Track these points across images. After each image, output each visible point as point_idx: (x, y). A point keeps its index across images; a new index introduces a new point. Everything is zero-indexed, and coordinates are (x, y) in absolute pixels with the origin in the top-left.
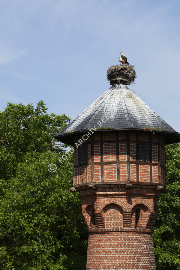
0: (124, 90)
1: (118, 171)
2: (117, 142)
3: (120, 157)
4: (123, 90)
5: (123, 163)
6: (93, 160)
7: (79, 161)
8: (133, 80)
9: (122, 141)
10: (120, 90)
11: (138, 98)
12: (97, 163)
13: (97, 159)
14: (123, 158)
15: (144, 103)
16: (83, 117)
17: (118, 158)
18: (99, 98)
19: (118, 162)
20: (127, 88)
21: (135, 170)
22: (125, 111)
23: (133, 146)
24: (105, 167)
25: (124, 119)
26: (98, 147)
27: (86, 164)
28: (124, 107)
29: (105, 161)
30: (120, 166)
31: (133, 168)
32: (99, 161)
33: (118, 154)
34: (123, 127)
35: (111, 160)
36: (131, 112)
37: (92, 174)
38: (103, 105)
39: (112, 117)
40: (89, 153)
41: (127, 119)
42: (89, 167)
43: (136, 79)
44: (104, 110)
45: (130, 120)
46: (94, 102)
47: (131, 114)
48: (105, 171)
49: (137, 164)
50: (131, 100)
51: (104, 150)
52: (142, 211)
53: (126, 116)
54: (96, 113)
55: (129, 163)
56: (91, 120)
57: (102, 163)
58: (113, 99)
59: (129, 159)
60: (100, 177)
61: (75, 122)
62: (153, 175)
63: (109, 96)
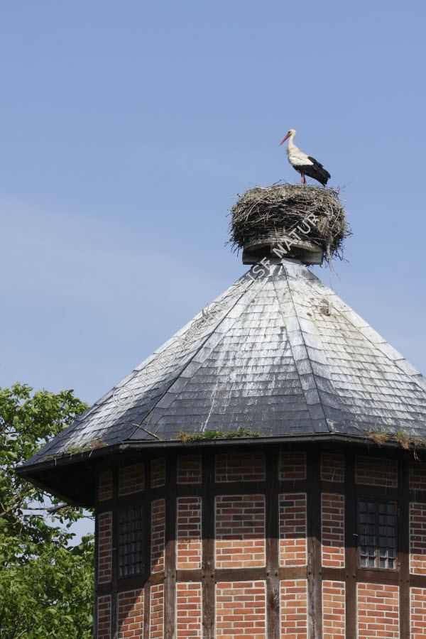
0: (300, 284)
1: (273, 605)
2: (271, 489)
3: (283, 545)
4: (294, 284)
5: (292, 573)
6: (171, 561)
7: (115, 565)
8: (336, 245)
9: (288, 487)
10: (282, 285)
11: (354, 317)
12: (187, 576)
13: (188, 554)
14: (293, 551)
16: (132, 390)
17: (272, 555)
18: (199, 316)
19: (271, 572)
20: (312, 278)
21: (342, 605)
22: (304, 368)
23: (333, 507)
24: (220, 590)
25: (297, 397)
26: (192, 510)
27: (142, 579)
28: (299, 353)
29: (219, 565)
30: (282, 588)
31: (333, 595)
32: (197, 565)
33: (272, 534)
34: (292, 431)
35: (244, 564)
36: (327, 373)
37: (169, 620)
38: (214, 341)
39: (251, 390)
40: (157, 532)
41: (311, 398)
42: (156, 589)
43: (345, 242)
44: (219, 364)
45: (321, 404)
46: (180, 333)
47: (325, 380)
48: (218, 606)
49: (351, 575)
50: (325, 322)
51: (218, 524)
53: (305, 386)
54: (188, 373)
55: (318, 573)
56: (164, 403)
57: (209, 576)
58: (253, 321)
60: (201, 630)
61: (103, 412)
63: (239, 309)
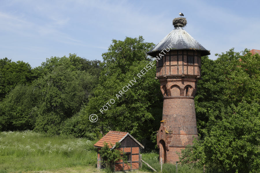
0: (181, 30)
1: (178, 69)
2: (178, 55)
3: (179, 62)
4: (180, 30)
5: (180, 65)
6: (166, 64)
7: (159, 64)
9: (180, 55)
10: (179, 30)
11: (188, 34)
12: (167, 66)
13: (168, 63)
14: (180, 63)
15: (191, 36)
16: (161, 43)
17: (178, 63)
18: (169, 34)
19: (178, 65)
20: (183, 29)
21: (186, 69)
22: (182, 40)
23: (185, 57)
24: (172, 67)
25: (181, 44)
26: (168, 58)
27: (162, 66)
28: (181, 38)
29: (171, 64)
30: (179, 67)
33: (178, 61)
34: (180, 48)
35: (174, 64)
36: (184, 41)
37: (165, 71)
38: (171, 37)
39: (175, 43)
40: (164, 61)
41: (183, 44)
42: (164, 67)
43: (187, 24)
44: (171, 40)
45: (184, 45)
46: (166, 36)
47: (184, 42)
48: (171, 69)
49: (187, 65)
50: (184, 34)
51: (171, 59)
52: (189, 88)
53: (182, 42)
54: (167, 41)
55: (183, 65)
56: (165, 45)
57: (170, 66)
58: (175, 35)
59: (183, 64)
60: (169, 72)
61: (157, 46)
62: (195, 71)
63: (174, 33)
